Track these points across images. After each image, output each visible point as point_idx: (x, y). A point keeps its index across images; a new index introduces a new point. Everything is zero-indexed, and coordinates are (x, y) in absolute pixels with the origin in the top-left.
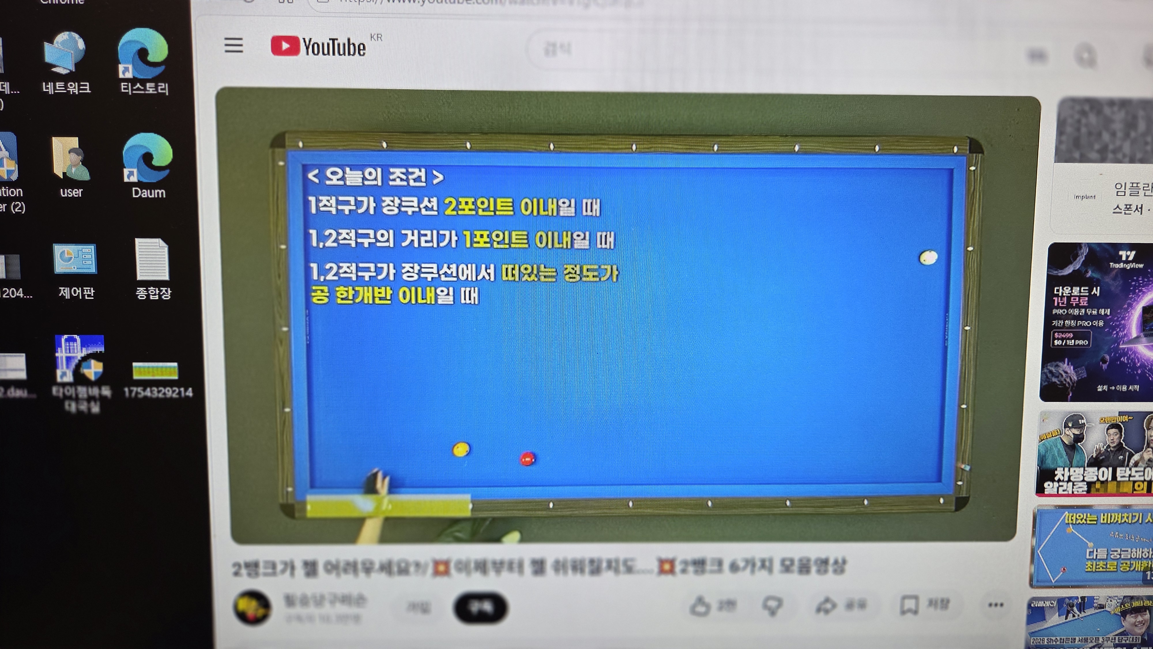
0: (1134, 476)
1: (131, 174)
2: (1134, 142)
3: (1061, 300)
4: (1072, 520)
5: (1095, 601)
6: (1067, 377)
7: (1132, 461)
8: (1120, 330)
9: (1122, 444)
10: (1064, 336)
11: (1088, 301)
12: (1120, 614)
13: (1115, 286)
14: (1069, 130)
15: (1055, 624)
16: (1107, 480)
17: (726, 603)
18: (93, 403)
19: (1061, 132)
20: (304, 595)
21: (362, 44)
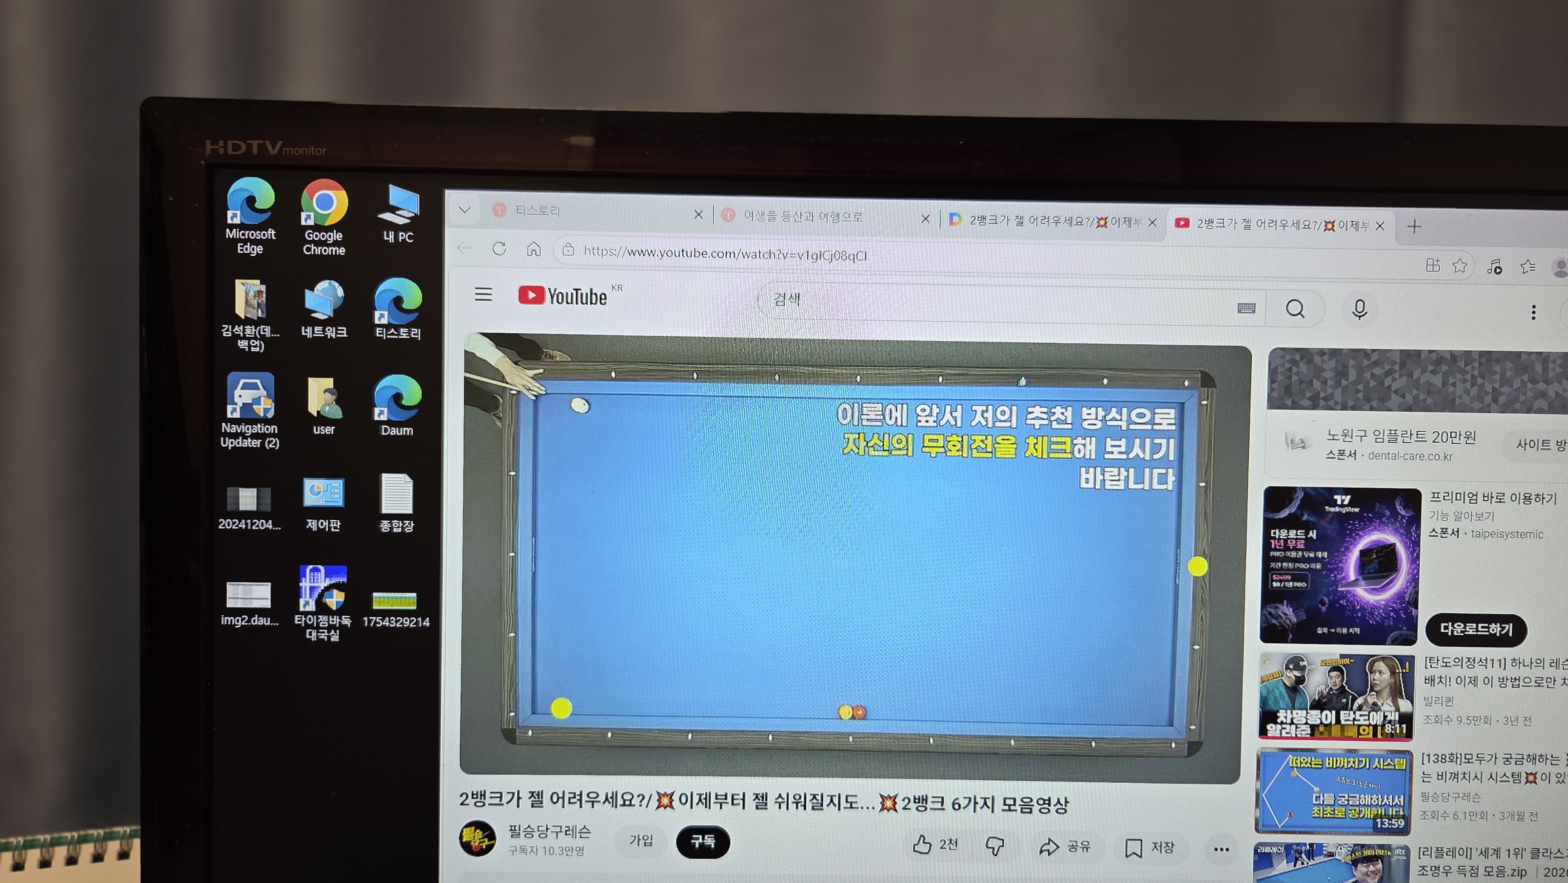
1: (381, 413)
2: (1345, 390)
3: (1278, 543)
4: (1296, 763)
5: (1324, 848)
6: (1286, 619)
7: (1356, 706)
8: (1338, 573)
9: (1345, 687)
10: (1282, 578)
11: (1305, 545)
12: (1350, 863)
13: (1331, 529)
14: (1280, 378)
15: (1283, 871)
16: (1330, 723)
17: (948, 842)
18: (333, 632)
19: (1272, 380)
20: (529, 826)
21: (604, 294)
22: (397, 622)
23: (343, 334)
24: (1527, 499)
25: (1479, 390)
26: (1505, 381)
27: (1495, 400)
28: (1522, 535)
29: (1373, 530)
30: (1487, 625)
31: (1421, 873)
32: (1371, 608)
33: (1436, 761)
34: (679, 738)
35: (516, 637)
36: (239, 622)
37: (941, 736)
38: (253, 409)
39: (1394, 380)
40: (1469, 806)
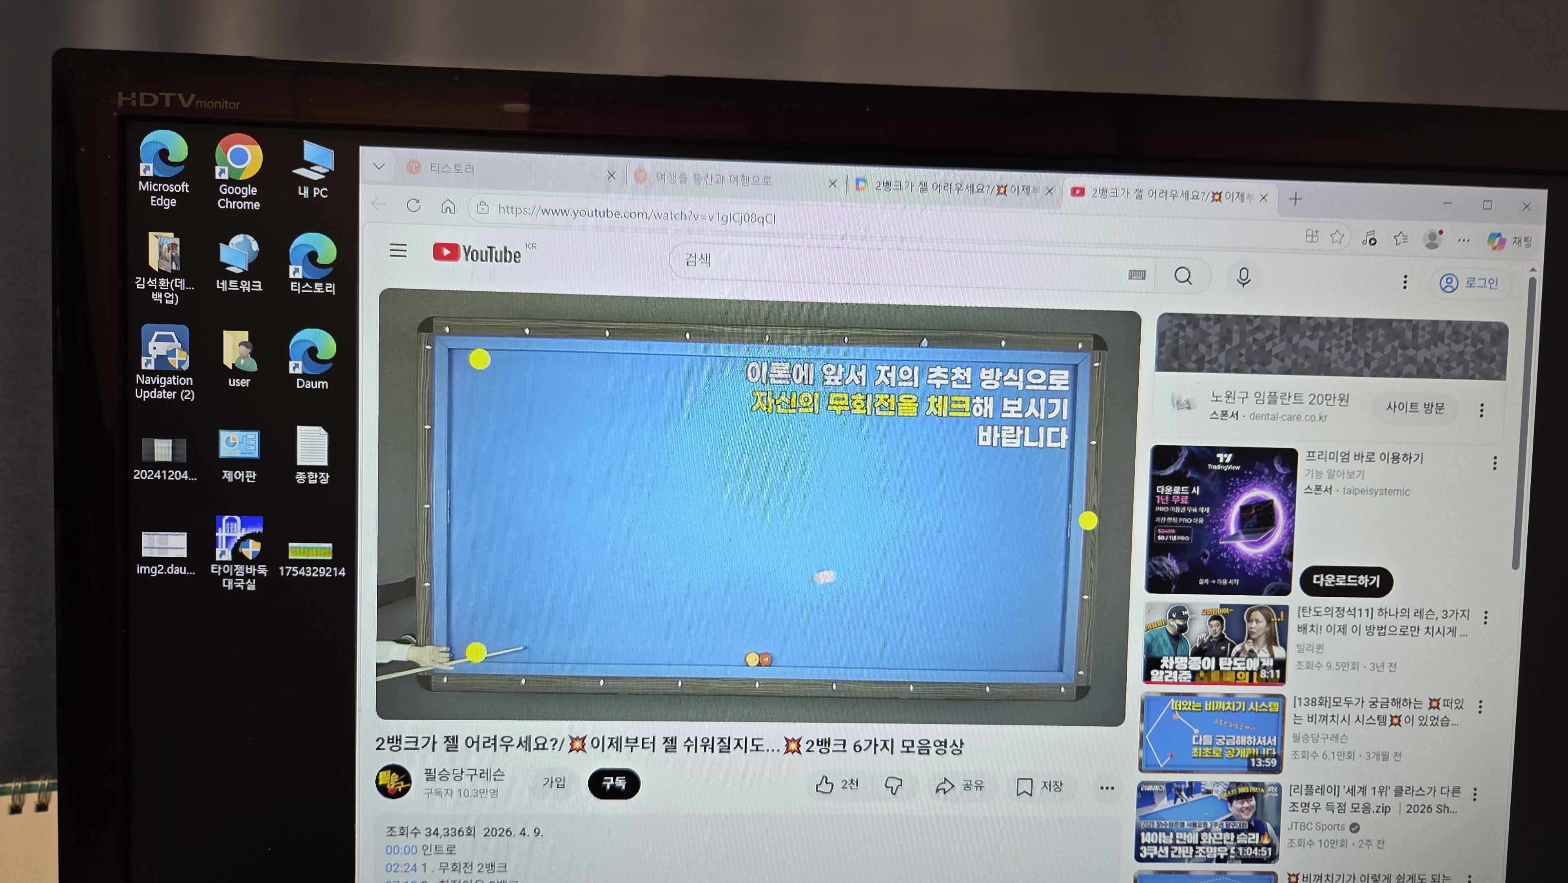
0: (1236, 666)
1: (297, 366)
2: (1229, 354)
3: (1163, 498)
4: (1178, 707)
5: (1202, 786)
7: (1234, 652)
8: (1219, 527)
9: (1224, 635)
10: (1166, 532)
11: (1189, 500)
12: (1226, 799)
13: (1214, 486)
14: (1168, 341)
15: (1164, 808)
16: (1210, 669)
17: (849, 782)
18: (249, 580)
19: (1160, 344)
20: (444, 770)
21: (518, 252)
22: (312, 571)
23: (257, 288)
24: (1396, 458)
25: (1352, 356)
26: (1377, 347)
27: (1367, 364)
28: (1390, 492)
29: (1253, 487)
30: (1355, 577)
31: (1292, 809)
32: (1250, 561)
33: (1307, 704)
34: (591, 684)
35: (431, 587)
36: (155, 571)
37: (843, 682)
38: (168, 361)
39: (1275, 345)
40: (1338, 747)
